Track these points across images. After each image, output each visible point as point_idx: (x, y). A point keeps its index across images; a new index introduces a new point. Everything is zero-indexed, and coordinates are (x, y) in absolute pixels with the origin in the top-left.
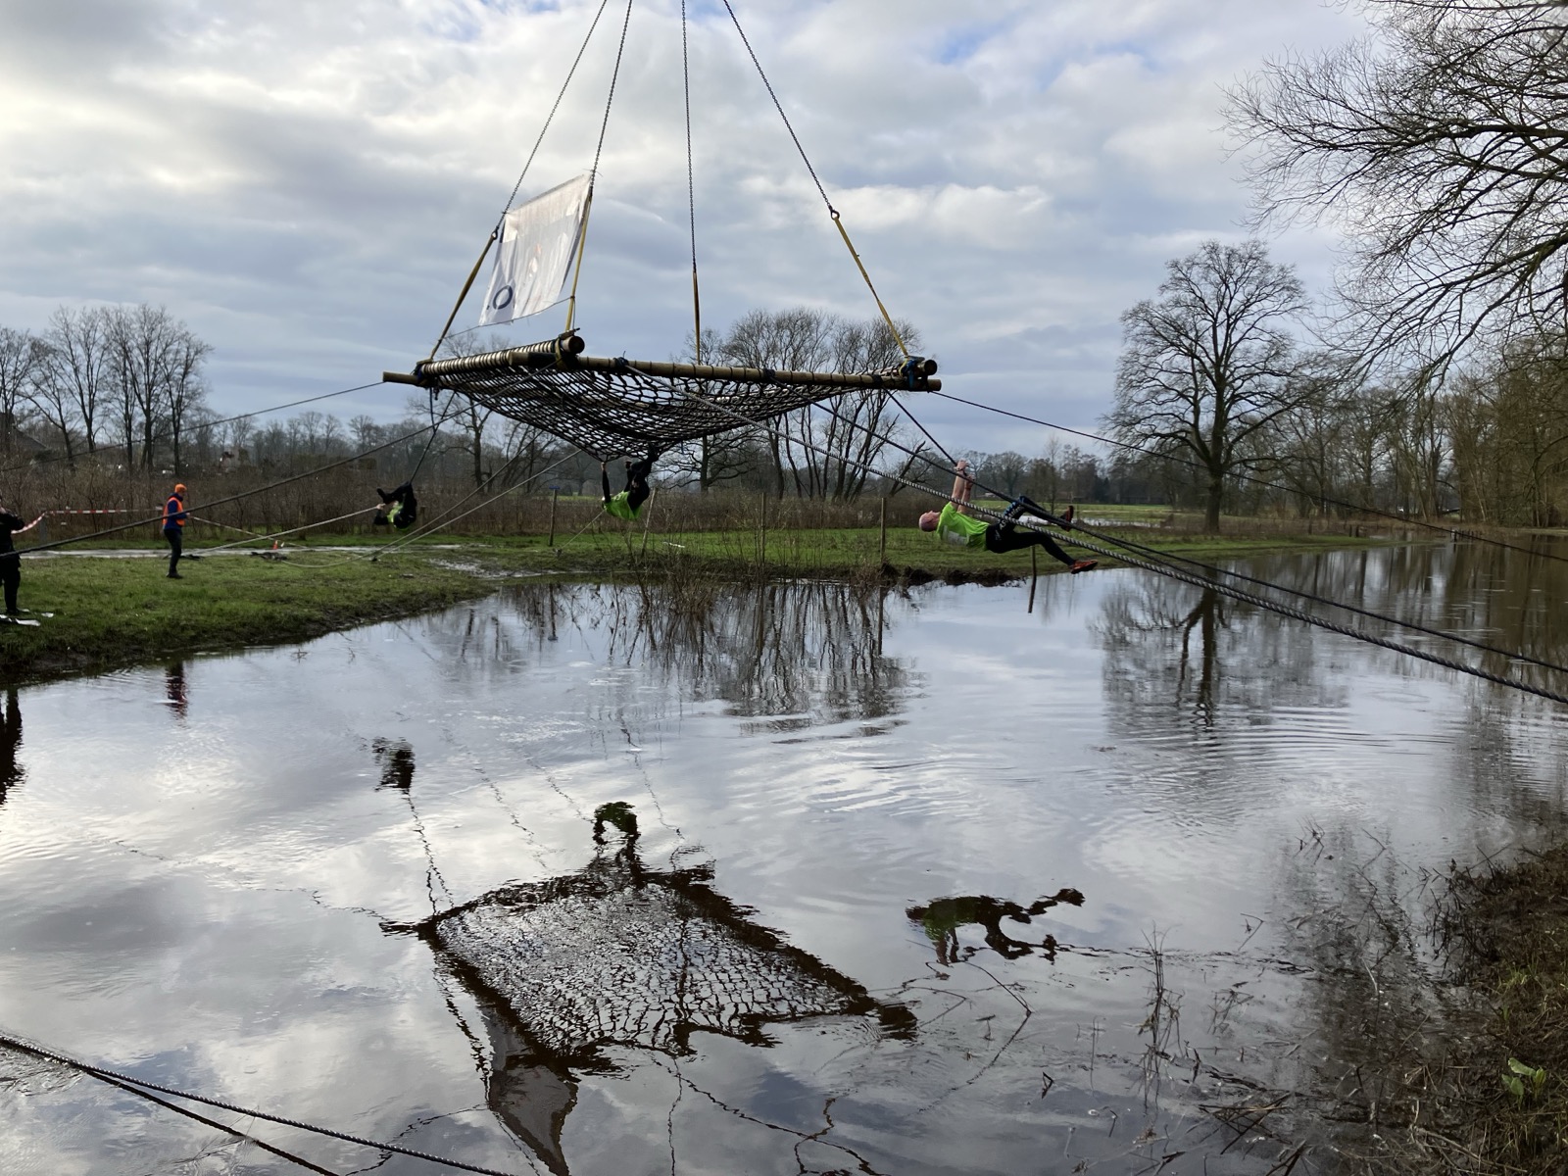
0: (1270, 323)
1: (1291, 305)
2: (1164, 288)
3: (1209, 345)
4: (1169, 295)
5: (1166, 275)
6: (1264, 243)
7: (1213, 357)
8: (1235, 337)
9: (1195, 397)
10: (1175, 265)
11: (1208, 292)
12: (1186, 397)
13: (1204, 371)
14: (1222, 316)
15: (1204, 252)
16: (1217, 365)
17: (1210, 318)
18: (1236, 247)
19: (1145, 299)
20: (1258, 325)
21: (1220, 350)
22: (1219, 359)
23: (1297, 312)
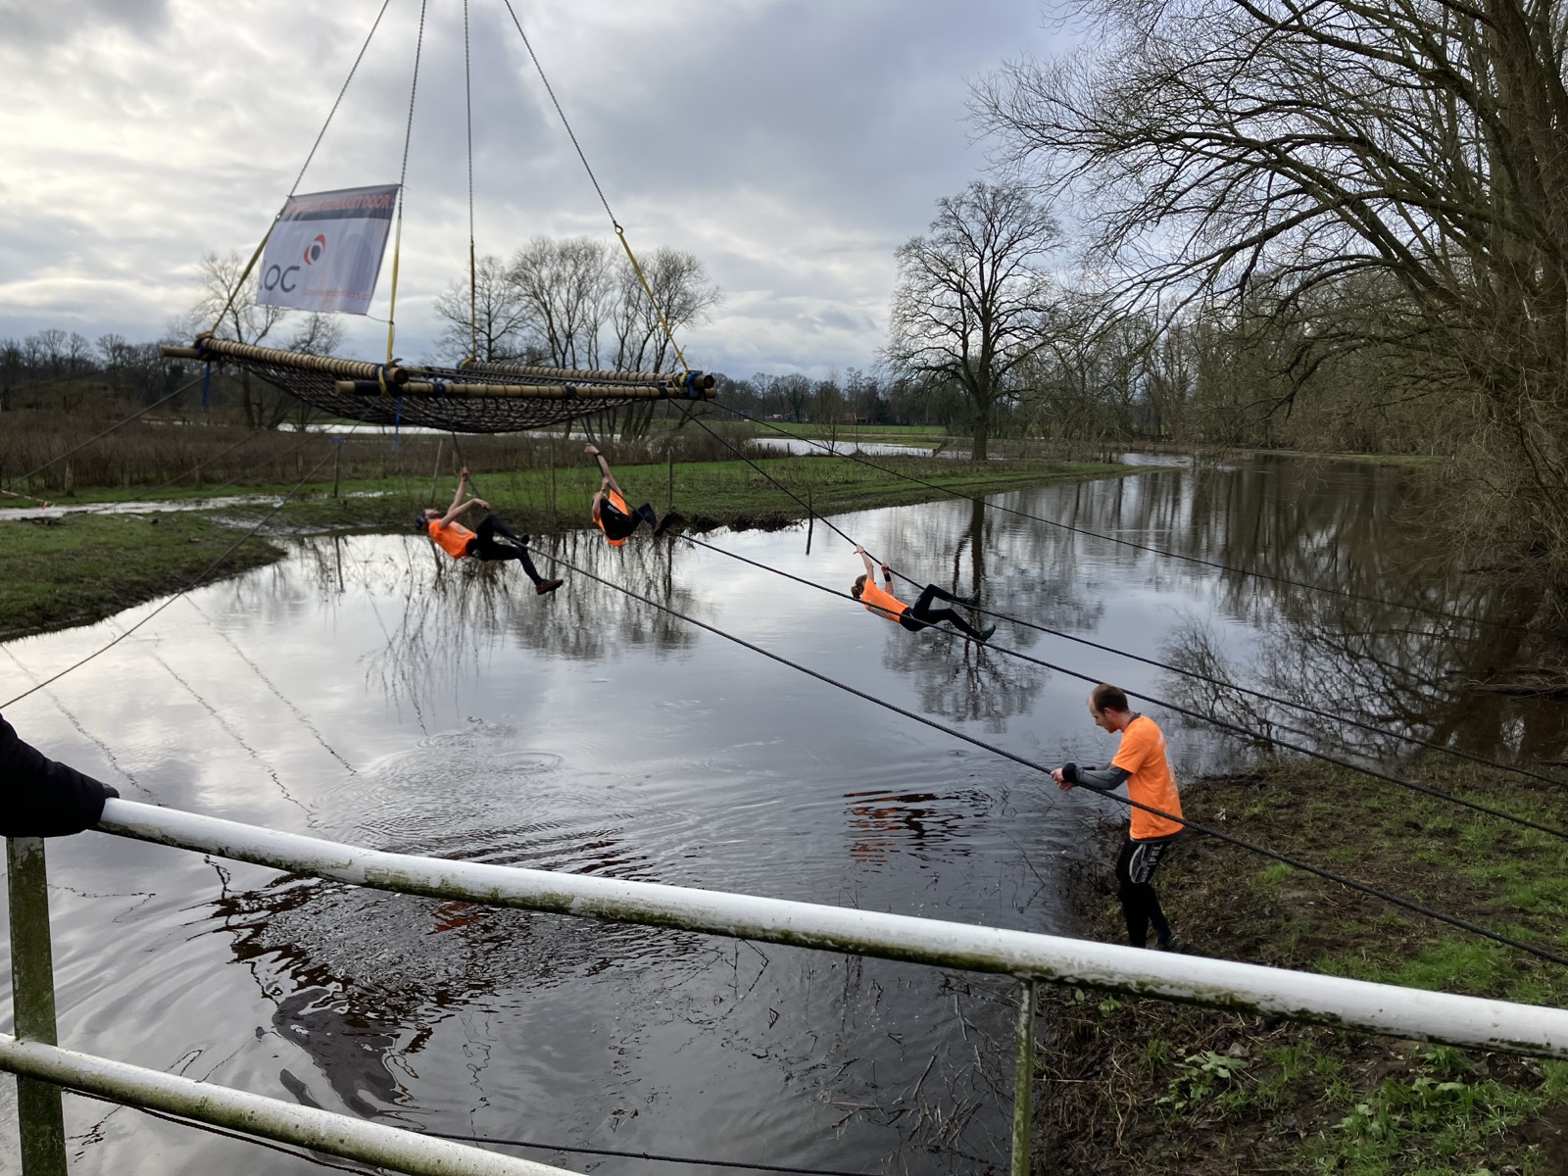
0: (1032, 260)
1: (1050, 243)
2: (935, 225)
3: (976, 281)
4: (939, 232)
5: (936, 213)
6: (1026, 184)
7: (979, 292)
8: (1000, 274)
9: (963, 332)
10: (945, 203)
11: (975, 229)
12: (955, 331)
13: (972, 305)
14: (988, 253)
15: (971, 191)
16: (983, 301)
17: (976, 254)
18: (1000, 187)
19: (917, 236)
20: (1021, 262)
21: (986, 286)
22: (985, 295)
23: (1056, 250)
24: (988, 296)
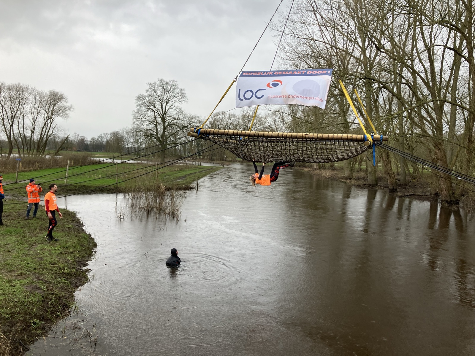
0: (176, 104)
1: (181, 100)
4: (148, 93)
5: (148, 87)
6: (176, 82)
8: (168, 108)
9: (156, 125)
10: (150, 84)
11: (159, 93)
12: (154, 124)
15: (159, 82)
16: (163, 116)
17: (160, 101)
18: (168, 81)
19: (141, 94)
20: (174, 105)
21: (164, 111)
22: (163, 114)
23: (182, 102)
24: (165, 114)
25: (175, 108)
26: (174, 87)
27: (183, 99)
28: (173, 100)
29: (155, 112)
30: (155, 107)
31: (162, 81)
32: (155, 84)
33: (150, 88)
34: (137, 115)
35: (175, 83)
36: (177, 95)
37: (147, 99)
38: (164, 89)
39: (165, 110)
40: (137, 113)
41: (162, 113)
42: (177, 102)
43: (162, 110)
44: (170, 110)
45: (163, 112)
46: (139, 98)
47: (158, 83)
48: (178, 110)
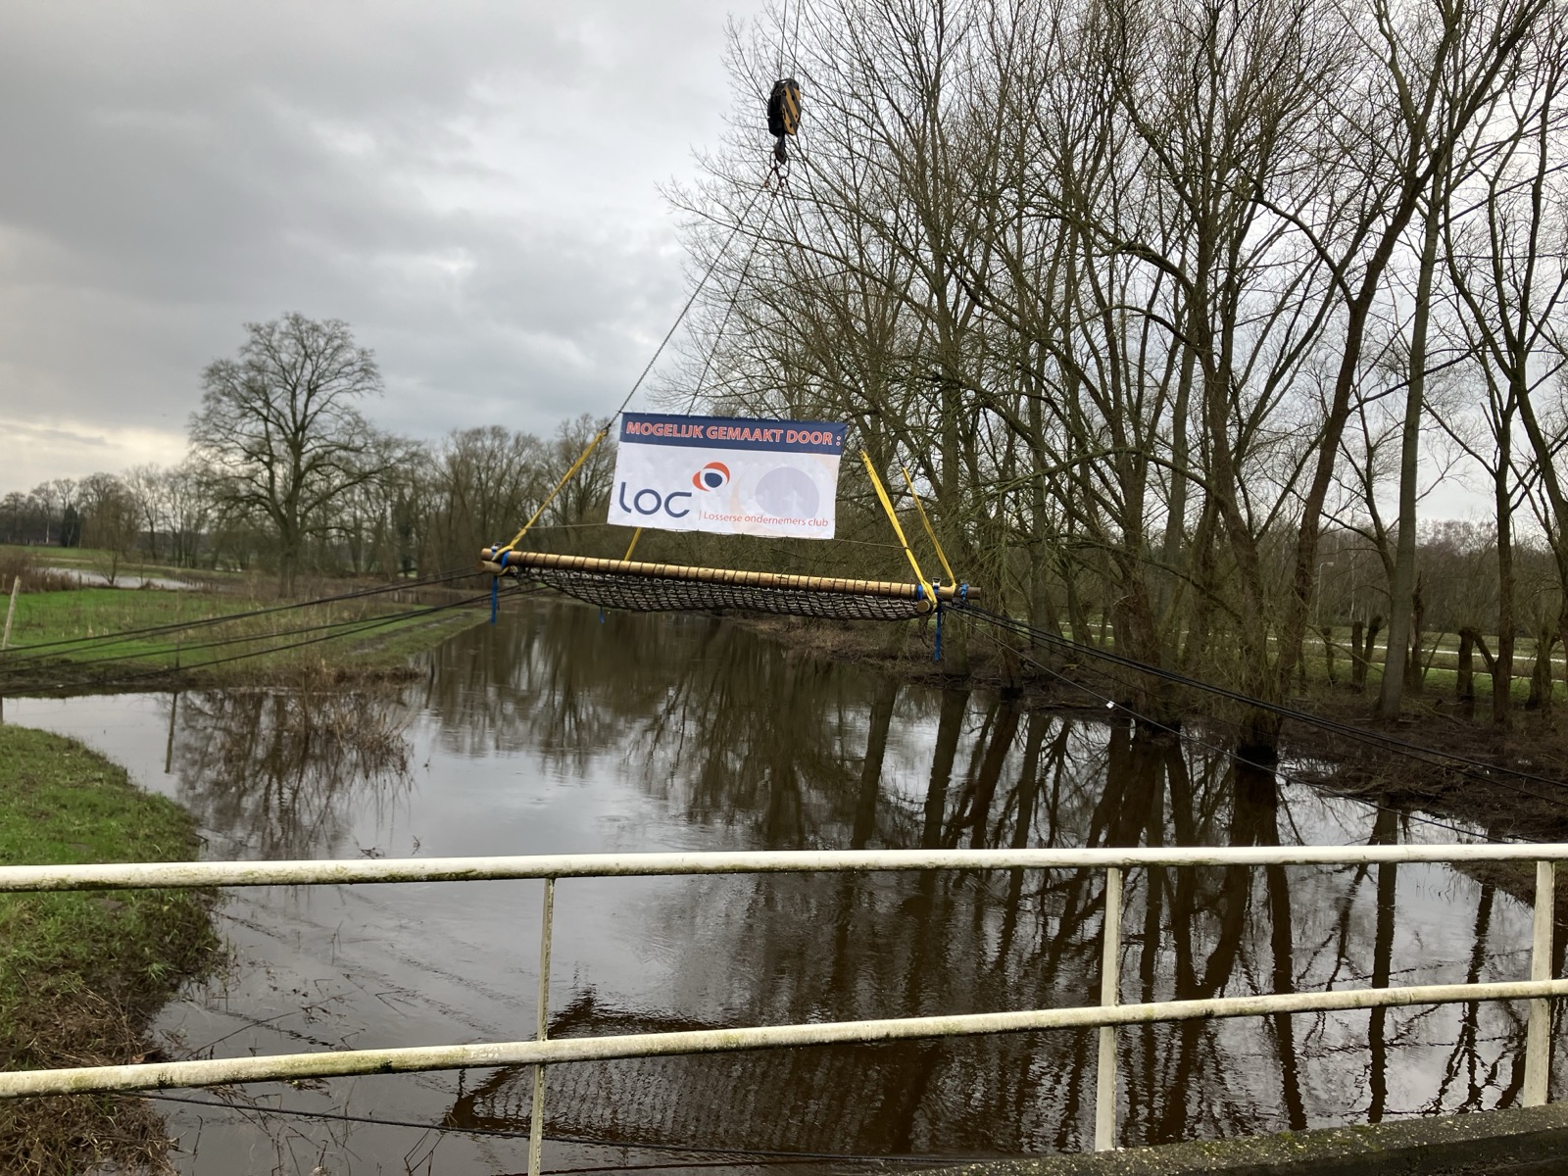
0: (344, 399)
1: (359, 386)
2: (247, 350)
4: (248, 356)
5: (246, 337)
6: (347, 325)
8: (313, 409)
9: (270, 462)
10: (257, 330)
11: (287, 360)
12: (261, 461)
15: (286, 322)
16: (295, 434)
17: (288, 387)
18: (319, 322)
19: (224, 359)
20: (334, 399)
21: (299, 418)
22: (297, 430)
23: (365, 393)
24: (302, 428)
25: (336, 411)
26: (337, 342)
27: (366, 384)
28: (335, 383)
29: (266, 419)
30: (268, 404)
31: (297, 321)
32: (272, 328)
33: (255, 342)
34: (204, 428)
35: (344, 329)
36: (347, 369)
37: (244, 376)
38: (304, 347)
39: (305, 416)
40: (203, 420)
41: (291, 425)
42: (347, 390)
43: (294, 415)
44: (320, 417)
45: (295, 422)
46: (213, 372)
47: (284, 325)
48: (347, 418)
